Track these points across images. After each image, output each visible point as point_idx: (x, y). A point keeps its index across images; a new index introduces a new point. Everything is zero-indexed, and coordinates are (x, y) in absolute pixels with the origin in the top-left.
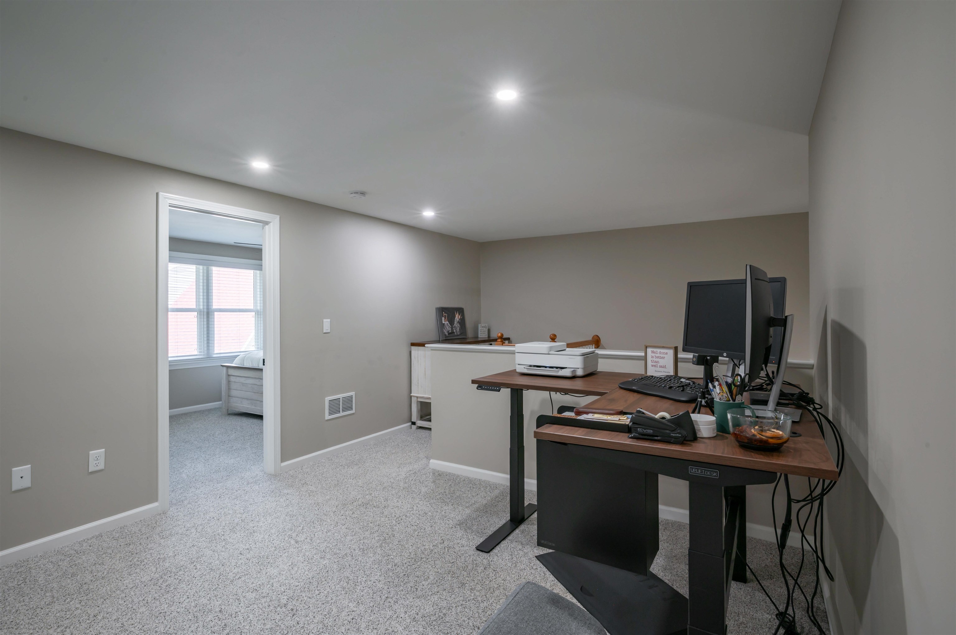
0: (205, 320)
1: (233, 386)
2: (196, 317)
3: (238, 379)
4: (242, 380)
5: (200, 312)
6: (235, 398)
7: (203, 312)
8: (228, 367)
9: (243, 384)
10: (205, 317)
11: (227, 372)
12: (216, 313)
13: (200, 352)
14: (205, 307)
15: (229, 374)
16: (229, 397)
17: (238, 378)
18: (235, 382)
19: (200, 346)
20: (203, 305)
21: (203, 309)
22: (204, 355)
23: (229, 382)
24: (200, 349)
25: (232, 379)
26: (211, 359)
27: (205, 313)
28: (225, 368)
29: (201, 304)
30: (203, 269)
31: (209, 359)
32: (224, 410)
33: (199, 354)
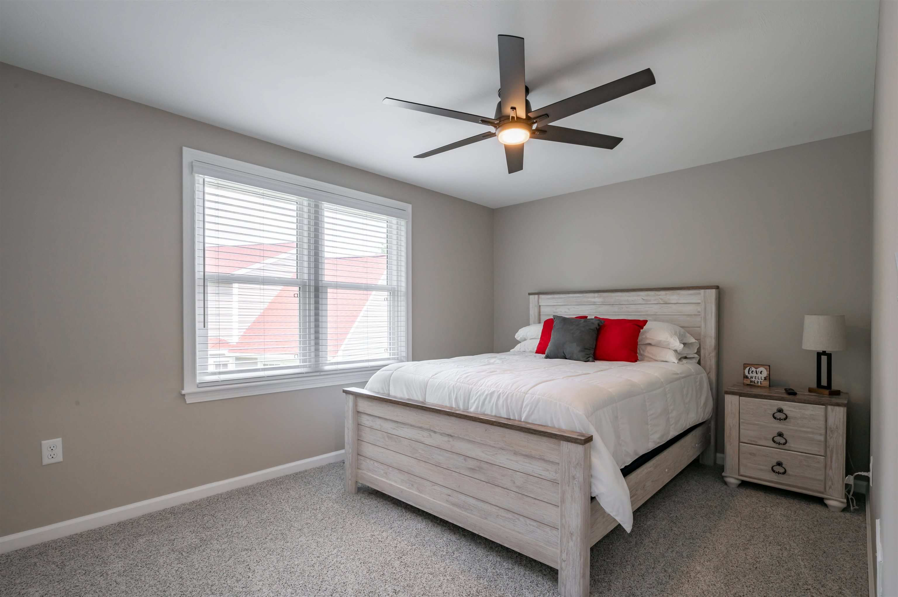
0: (312, 301)
1: (368, 436)
2: (296, 295)
3: (377, 425)
4: (388, 426)
5: (303, 287)
6: (372, 462)
7: (309, 286)
8: (357, 395)
9: (390, 436)
10: (312, 295)
11: (356, 405)
12: (329, 290)
13: (304, 361)
14: (312, 277)
15: (360, 409)
16: (360, 457)
17: (379, 421)
18: (371, 428)
19: (304, 349)
20: (309, 274)
21: (309, 280)
22: (310, 367)
23: (358, 426)
24: (304, 355)
25: (365, 420)
26: (322, 374)
27: (312, 289)
28: (351, 398)
29: (306, 270)
30: (309, 205)
31: (318, 374)
32: (350, 482)
33: (302, 364)
